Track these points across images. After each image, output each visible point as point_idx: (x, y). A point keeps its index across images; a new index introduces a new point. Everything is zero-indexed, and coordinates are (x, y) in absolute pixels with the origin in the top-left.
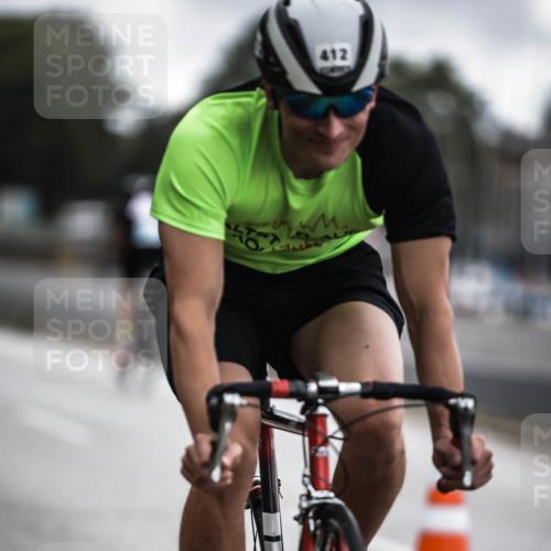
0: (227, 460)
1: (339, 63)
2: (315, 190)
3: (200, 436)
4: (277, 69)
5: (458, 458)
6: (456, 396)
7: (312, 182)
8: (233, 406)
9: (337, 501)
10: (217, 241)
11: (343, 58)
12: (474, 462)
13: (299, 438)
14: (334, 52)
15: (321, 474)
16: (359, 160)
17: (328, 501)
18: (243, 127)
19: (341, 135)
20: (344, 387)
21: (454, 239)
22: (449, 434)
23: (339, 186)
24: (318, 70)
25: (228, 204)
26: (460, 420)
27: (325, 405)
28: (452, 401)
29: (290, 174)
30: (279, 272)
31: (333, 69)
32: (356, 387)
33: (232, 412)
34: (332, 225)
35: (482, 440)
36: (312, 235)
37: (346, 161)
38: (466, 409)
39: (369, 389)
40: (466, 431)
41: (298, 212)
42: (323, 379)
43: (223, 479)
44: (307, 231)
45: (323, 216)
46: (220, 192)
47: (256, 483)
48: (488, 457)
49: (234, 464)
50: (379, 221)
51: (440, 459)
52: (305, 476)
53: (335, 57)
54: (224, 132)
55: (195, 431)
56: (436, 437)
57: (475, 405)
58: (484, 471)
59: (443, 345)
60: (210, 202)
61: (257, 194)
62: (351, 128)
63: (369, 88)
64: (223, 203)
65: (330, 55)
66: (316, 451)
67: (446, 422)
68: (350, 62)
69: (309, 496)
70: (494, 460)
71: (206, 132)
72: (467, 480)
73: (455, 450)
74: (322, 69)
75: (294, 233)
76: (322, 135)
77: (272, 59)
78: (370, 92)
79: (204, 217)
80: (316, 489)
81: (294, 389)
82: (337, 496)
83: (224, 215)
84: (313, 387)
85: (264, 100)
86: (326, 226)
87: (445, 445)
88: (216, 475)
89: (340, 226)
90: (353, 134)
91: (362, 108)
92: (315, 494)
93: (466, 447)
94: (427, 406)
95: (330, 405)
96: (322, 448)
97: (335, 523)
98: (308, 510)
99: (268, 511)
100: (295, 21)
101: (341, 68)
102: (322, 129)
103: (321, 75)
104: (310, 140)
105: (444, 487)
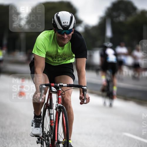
1: (66, 24)
2: (63, 49)
4: (56, 25)
5: (84, 98)
7: (62, 47)
9: (62, 105)
10: (44, 58)
11: (67, 23)
12: (86, 99)
13: (56, 95)
14: (65, 22)
15: (60, 101)
16: (70, 44)
20: (64, 85)
21: (87, 58)
22: (82, 93)
23: (67, 48)
26: (84, 91)
27: (60, 88)
28: (83, 87)
31: (65, 25)
32: (66, 85)
35: (88, 95)
37: (68, 43)
38: (85, 89)
39: (68, 85)
40: (85, 93)
41: (59, 53)
44: (61, 57)
45: (64, 54)
46: (45, 49)
47: (49, 104)
48: (89, 98)
51: (81, 98)
52: (57, 101)
54: (46, 37)
56: (80, 94)
58: (88, 100)
61: (52, 49)
65: (65, 23)
68: (68, 24)
69: (57, 105)
70: (90, 98)
71: (43, 38)
72: (85, 102)
76: (63, 38)
77: (55, 23)
80: (59, 104)
81: (55, 85)
83: (46, 53)
84: (58, 85)
85: (54, 32)
86: (65, 56)
87: (82, 96)
88: (41, 100)
93: (85, 95)
96: (60, 96)
97: (62, 110)
98: (57, 107)
99: (51, 109)
100: (59, 17)
101: (67, 25)
102: (63, 36)
103: (63, 26)
104: (61, 38)
105: (81, 104)
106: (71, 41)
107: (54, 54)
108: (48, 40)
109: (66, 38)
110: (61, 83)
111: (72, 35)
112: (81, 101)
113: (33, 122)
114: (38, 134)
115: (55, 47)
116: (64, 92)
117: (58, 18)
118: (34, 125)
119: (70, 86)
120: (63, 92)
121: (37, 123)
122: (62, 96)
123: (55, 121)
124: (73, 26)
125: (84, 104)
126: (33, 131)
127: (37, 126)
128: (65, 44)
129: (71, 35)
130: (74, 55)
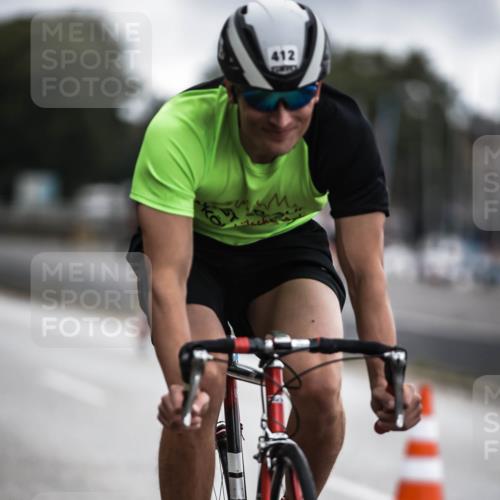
0: (197, 407)
1: (287, 62)
2: (270, 173)
3: (174, 387)
4: (236, 68)
5: (392, 403)
6: (390, 349)
7: (267, 166)
8: (201, 360)
9: (288, 441)
10: (188, 218)
11: (291, 58)
12: (405, 407)
13: (259, 387)
14: (283, 53)
15: (277, 419)
16: (306, 147)
17: (283, 442)
18: (208, 120)
19: (289, 125)
20: (296, 343)
21: (387, 215)
22: (385, 383)
23: (289, 170)
24: (270, 70)
25: (196, 186)
26: (394, 370)
27: (279, 359)
28: (387, 354)
29: (248, 159)
30: (240, 244)
31: (282, 68)
32: (306, 343)
33: (201, 366)
34: (283, 204)
36: (267, 212)
37: (294, 147)
38: (398, 360)
39: (316, 345)
40: (399, 380)
41: (255, 192)
42: (278, 336)
43: (193, 424)
44: (262, 209)
45: (276, 196)
46: (189, 176)
47: (221, 427)
48: (417, 402)
49: (203, 410)
50: (324, 200)
51: (377, 404)
52: (263, 420)
53: (284, 58)
54: (192, 125)
55: (170, 382)
56: (374, 385)
57: (406, 358)
60: (181, 185)
61: (220, 177)
62: (299, 119)
63: (313, 84)
64: (192, 186)
65: (280, 56)
66: (272, 399)
67: (382, 372)
68: (297, 62)
69: (266, 438)
72: (400, 422)
73: (390, 396)
74: (273, 68)
75: (251, 210)
76: (273, 126)
77: (231, 60)
78: (315, 88)
79: (176, 198)
80: (273, 431)
81: (253, 346)
82: (290, 437)
83: (193, 196)
84: (269, 344)
85: (225, 96)
86: (279, 204)
87: (381, 392)
88: (187, 420)
89: (291, 204)
90: (300, 124)
91: (307, 102)
92: (272, 435)
93: (398, 393)
94: (366, 359)
95: (283, 358)
96: (277, 397)
97: (288, 461)
98: (265, 449)
99: (232, 451)
100: (251, 26)
101: (289, 67)
102: (273, 120)
103: (273, 74)
104: (263, 130)
107: (231, 196)
109: (289, 128)
112: (381, 419)
115: (234, 165)
116: (297, 377)
119: (324, 347)
120: (293, 376)
124: (319, 69)
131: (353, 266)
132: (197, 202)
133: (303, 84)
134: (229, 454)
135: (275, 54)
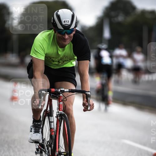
1: (67, 23)
2: (63, 50)
5: (87, 104)
6: (87, 92)
7: (63, 49)
8: (44, 93)
9: (63, 113)
10: (43, 60)
11: (68, 22)
12: (90, 105)
14: (66, 21)
15: (61, 108)
16: (72, 44)
20: (65, 90)
21: (90, 61)
22: (86, 100)
23: (68, 49)
25: (46, 53)
26: (88, 97)
27: (61, 94)
29: (59, 47)
31: (66, 24)
32: (68, 90)
35: (92, 101)
38: (89, 94)
39: (70, 91)
40: (89, 99)
44: (62, 59)
45: (65, 56)
46: (44, 51)
47: (48, 111)
48: (93, 104)
51: (84, 105)
52: (57, 108)
54: (45, 38)
56: (83, 100)
58: (92, 107)
59: (87, 82)
60: (42, 52)
62: (70, 37)
63: (73, 29)
65: (65, 21)
67: (85, 97)
68: (69, 23)
69: (58, 112)
70: (94, 105)
72: (89, 109)
73: (87, 103)
74: (64, 24)
76: (64, 38)
77: (54, 22)
80: (60, 111)
81: (56, 91)
83: (45, 55)
84: (59, 90)
85: (54, 32)
86: (65, 58)
87: (85, 102)
88: (40, 107)
89: (68, 58)
90: (70, 38)
93: (89, 102)
96: (61, 103)
97: (63, 117)
98: (58, 115)
99: (51, 116)
100: (59, 15)
102: (64, 37)
103: (64, 26)
104: (62, 39)
105: (84, 111)
106: (73, 41)
108: (47, 40)
110: (62, 88)
111: (74, 35)
112: (85, 108)
113: (31, 127)
114: (38, 140)
115: (55, 48)
116: (66, 98)
117: (58, 17)
118: (33, 130)
119: (72, 91)
120: (64, 98)
121: (36, 128)
122: (63, 102)
123: (56, 130)
124: (75, 25)
125: (87, 111)
126: (32, 136)
127: (36, 131)
128: (66, 46)
129: (72, 35)
130: (76, 57)
131: (82, 73)
132: (46, 57)
133: (70, 28)
134: (50, 117)
135: (64, 21)
